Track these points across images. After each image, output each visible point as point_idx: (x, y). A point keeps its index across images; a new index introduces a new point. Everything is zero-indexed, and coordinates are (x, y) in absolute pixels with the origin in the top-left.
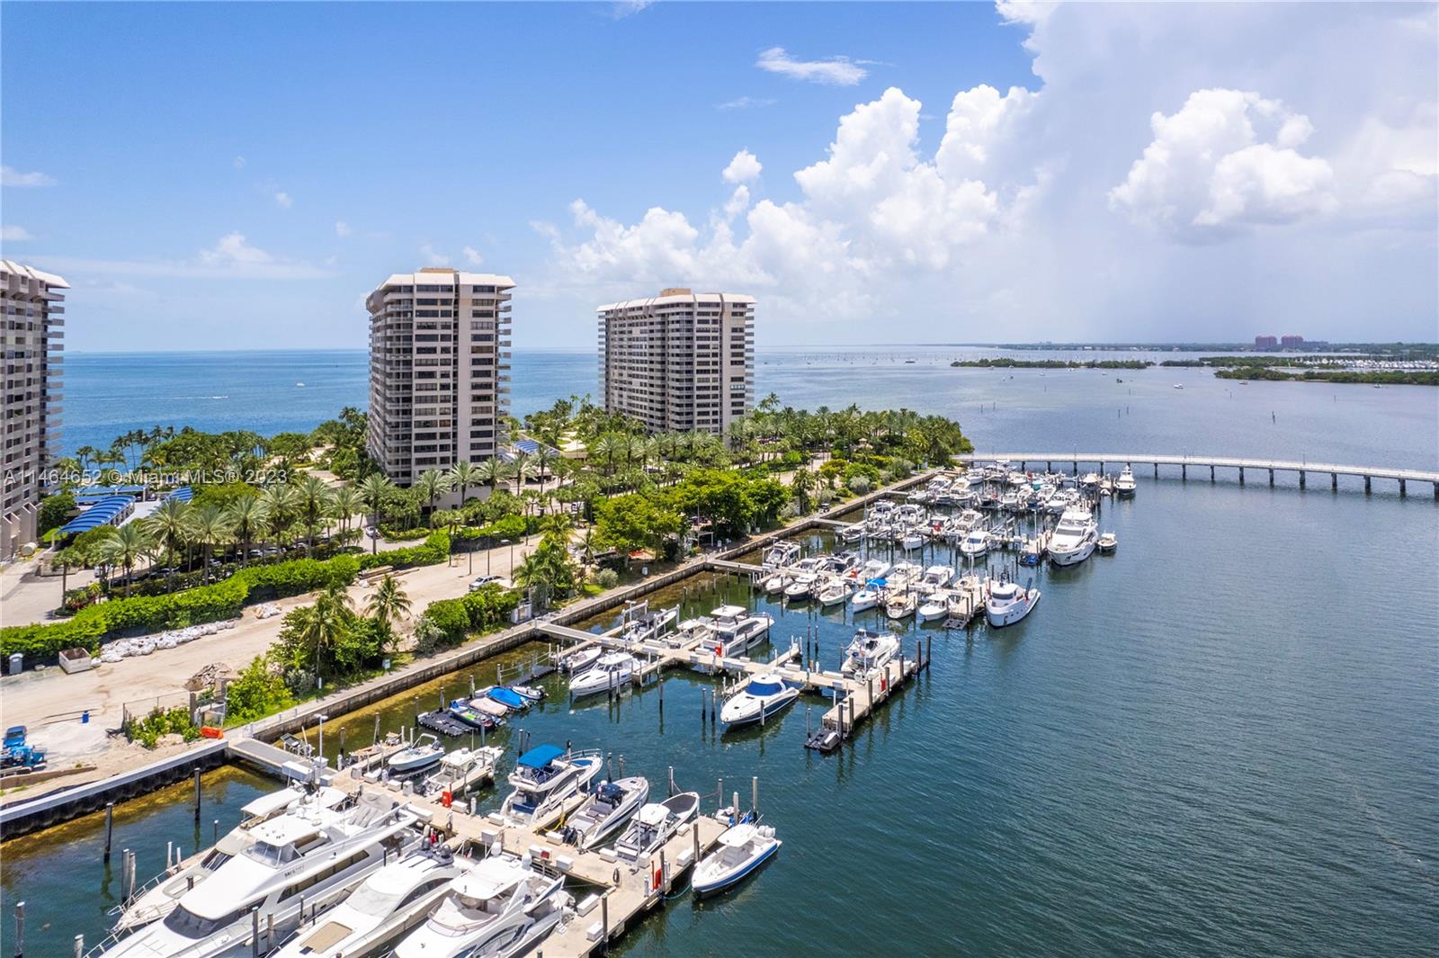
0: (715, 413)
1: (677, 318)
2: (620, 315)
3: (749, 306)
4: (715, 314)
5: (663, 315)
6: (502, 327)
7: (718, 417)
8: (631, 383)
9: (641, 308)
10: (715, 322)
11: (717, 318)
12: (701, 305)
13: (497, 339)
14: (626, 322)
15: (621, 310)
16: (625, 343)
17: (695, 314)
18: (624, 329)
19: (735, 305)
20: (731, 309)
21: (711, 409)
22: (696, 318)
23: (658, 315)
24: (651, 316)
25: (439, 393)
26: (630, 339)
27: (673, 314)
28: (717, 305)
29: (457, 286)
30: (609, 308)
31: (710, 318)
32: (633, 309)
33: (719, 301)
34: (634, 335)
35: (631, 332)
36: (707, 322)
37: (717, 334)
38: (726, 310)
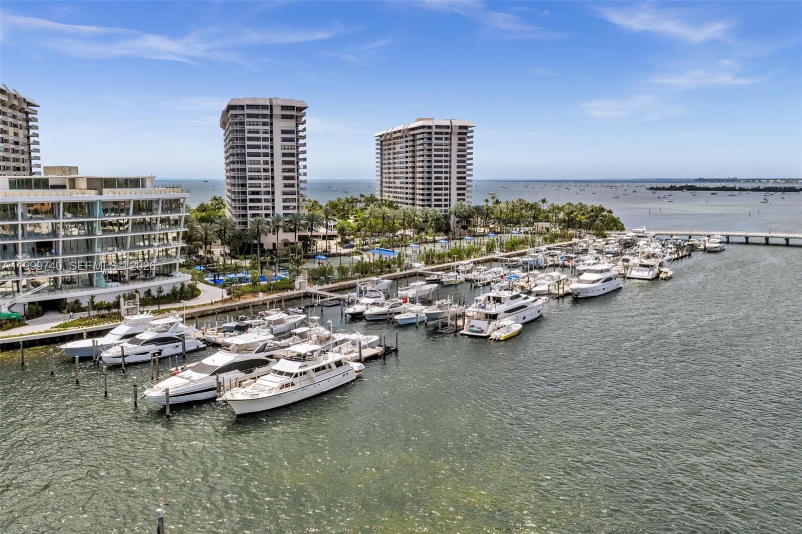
0: (446, 200)
1: (421, 136)
2: (388, 137)
3: (470, 129)
4: (447, 133)
5: (414, 135)
7: (447, 203)
8: (395, 183)
9: (400, 131)
10: (446, 139)
11: (448, 136)
12: (437, 127)
14: (392, 142)
15: (388, 134)
16: (391, 156)
17: (433, 133)
18: (391, 146)
19: (461, 127)
20: (457, 130)
21: (443, 198)
22: (434, 136)
23: (411, 135)
24: (406, 137)
25: (263, 174)
26: (394, 153)
27: (420, 134)
28: (448, 127)
29: (271, 106)
30: (381, 133)
31: (444, 136)
32: (395, 132)
33: (449, 124)
34: (396, 150)
35: (394, 148)
36: (441, 139)
37: (448, 147)
38: (454, 131)
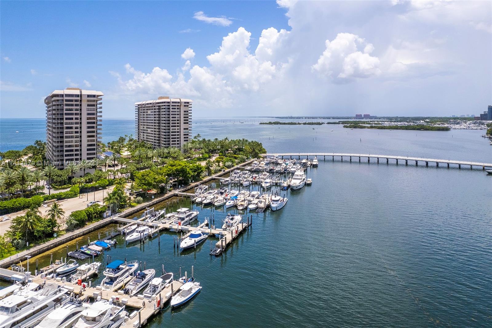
0: (178, 141)
1: (164, 107)
2: (143, 106)
3: (190, 103)
4: (178, 106)
5: (159, 106)
6: (98, 110)
7: (179, 142)
8: (147, 130)
9: (151, 104)
10: (178, 109)
11: (179, 107)
12: (173, 102)
13: (97, 115)
14: (146, 108)
15: (143, 104)
16: (145, 116)
17: (171, 106)
18: (145, 111)
19: (185, 103)
20: (183, 104)
21: (176, 140)
22: (171, 107)
23: (157, 106)
24: (154, 106)
25: (74, 135)
26: (147, 115)
27: (163, 106)
28: (179, 103)
29: (81, 95)
30: (139, 103)
31: (176, 107)
32: (148, 104)
33: (179, 101)
34: (148, 113)
35: (147, 112)
36: (175, 109)
37: (179, 113)
38: (182, 104)
